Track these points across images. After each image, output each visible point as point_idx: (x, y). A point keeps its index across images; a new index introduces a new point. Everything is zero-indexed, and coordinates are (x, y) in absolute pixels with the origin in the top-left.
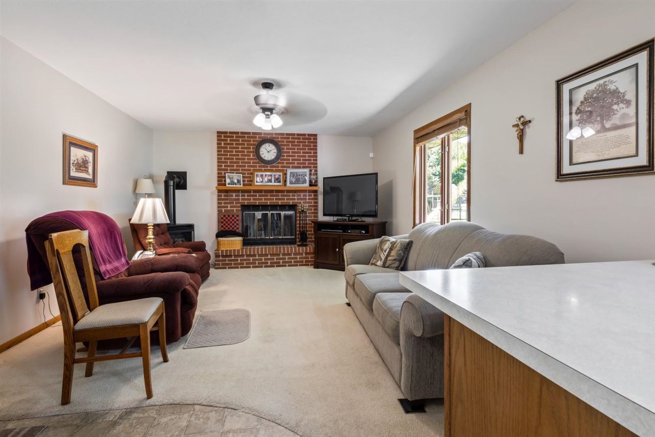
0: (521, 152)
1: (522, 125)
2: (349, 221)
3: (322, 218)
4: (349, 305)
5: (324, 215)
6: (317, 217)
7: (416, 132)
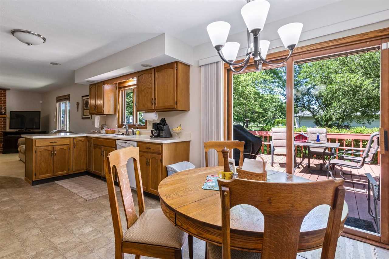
0: (78, 111)
1: (78, 104)
2: (25, 131)
3: (8, 130)
4: (21, 160)
5: (10, 128)
6: (5, 130)
7: (57, 98)
